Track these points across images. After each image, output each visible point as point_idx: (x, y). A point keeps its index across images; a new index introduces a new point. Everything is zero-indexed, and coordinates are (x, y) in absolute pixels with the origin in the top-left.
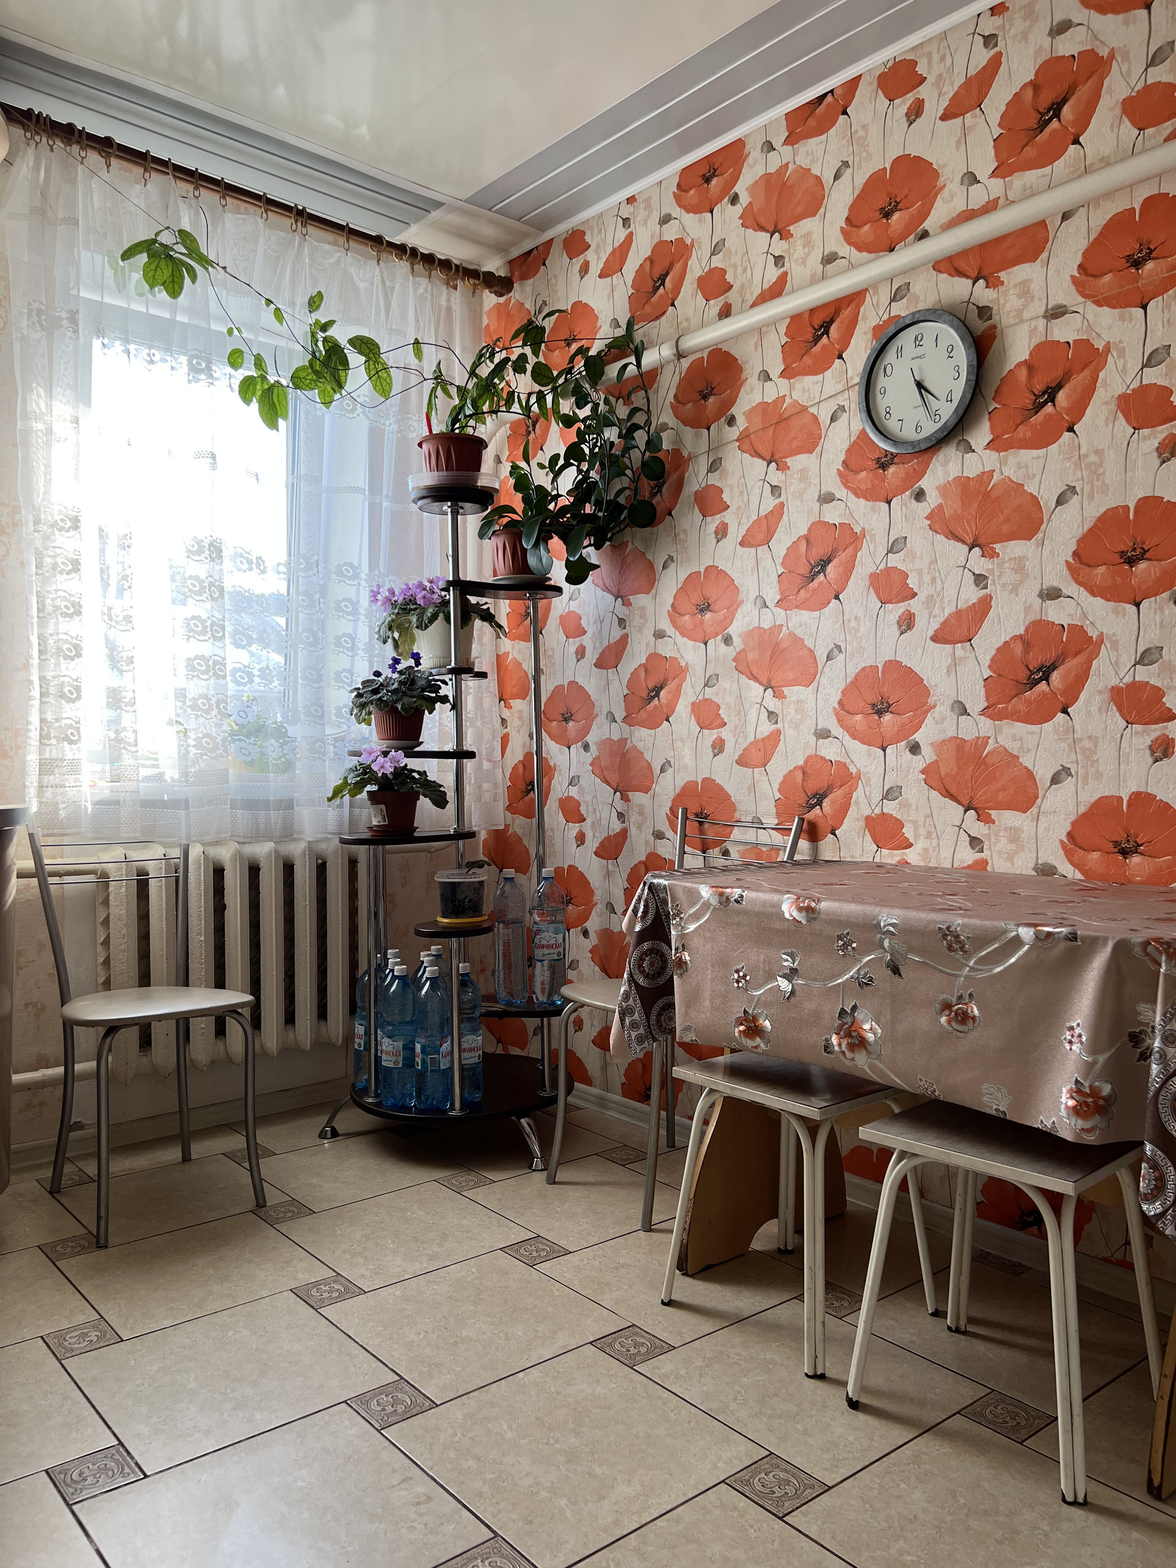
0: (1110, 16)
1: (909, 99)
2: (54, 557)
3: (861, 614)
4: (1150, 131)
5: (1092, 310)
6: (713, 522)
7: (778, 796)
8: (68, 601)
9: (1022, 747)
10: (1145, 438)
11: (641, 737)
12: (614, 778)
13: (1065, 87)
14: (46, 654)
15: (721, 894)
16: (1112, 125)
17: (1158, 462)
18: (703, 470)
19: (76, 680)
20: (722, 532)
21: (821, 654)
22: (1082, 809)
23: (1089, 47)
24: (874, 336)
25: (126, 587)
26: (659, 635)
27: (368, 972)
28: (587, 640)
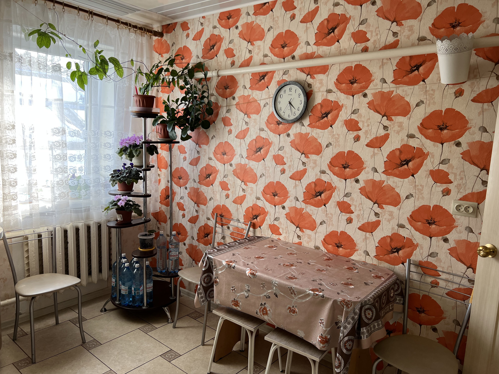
0: (350, 5)
1: (291, 12)
2: (6, 139)
3: (270, 166)
4: (358, 44)
5: (339, 93)
6: (228, 128)
7: (244, 214)
8: (12, 154)
9: (313, 213)
10: (351, 134)
11: (203, 189)
12: (195, 199)
13: (336, 24)
14: (4, 171)
15: (229, 265)
16: (348, 39)
17: (354, 142)
18: (225, 111)
19: (16, 179)
20: (230, 132)
21: (258, 175)
22: (328, 233)
23: (344, 13)
24: (278, 84)
25: (32, 146)
26: (210, 159)
27: (116, 262)
28: (187, 155)
